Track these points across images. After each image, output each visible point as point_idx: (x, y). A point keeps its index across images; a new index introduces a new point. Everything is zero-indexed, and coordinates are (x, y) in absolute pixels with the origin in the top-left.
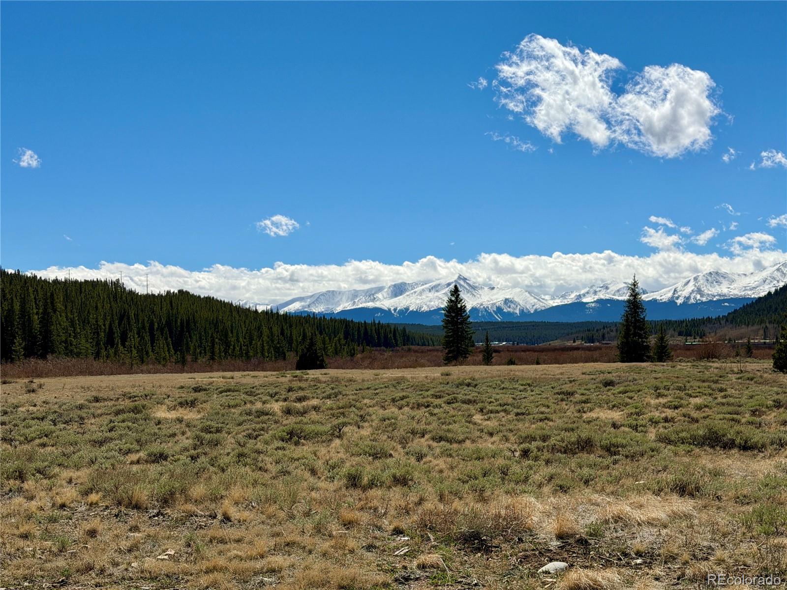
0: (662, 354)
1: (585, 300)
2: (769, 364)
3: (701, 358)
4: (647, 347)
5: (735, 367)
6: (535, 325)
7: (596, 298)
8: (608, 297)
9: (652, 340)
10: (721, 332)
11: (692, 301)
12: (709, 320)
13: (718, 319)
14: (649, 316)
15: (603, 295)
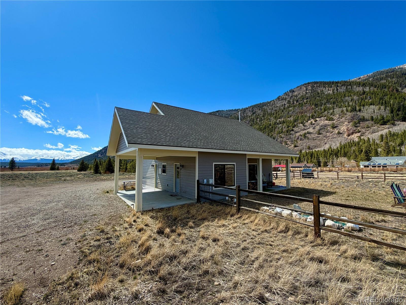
0: (58, 169)
1: (37, 158)
2: (77, 171)
3: (66, 170)
4: (56, 168)
5: (72, 171)
6: (23, 163)
7: (40, 158)
8: (43, 158)
9: (57, 167)
10: (68, 165)
11: (63, 159)
12: (66, 163)
13: (68, 163)
14: (56, 162)
15: (42, 158)
